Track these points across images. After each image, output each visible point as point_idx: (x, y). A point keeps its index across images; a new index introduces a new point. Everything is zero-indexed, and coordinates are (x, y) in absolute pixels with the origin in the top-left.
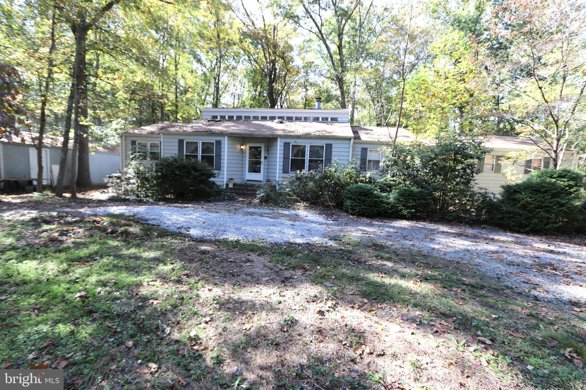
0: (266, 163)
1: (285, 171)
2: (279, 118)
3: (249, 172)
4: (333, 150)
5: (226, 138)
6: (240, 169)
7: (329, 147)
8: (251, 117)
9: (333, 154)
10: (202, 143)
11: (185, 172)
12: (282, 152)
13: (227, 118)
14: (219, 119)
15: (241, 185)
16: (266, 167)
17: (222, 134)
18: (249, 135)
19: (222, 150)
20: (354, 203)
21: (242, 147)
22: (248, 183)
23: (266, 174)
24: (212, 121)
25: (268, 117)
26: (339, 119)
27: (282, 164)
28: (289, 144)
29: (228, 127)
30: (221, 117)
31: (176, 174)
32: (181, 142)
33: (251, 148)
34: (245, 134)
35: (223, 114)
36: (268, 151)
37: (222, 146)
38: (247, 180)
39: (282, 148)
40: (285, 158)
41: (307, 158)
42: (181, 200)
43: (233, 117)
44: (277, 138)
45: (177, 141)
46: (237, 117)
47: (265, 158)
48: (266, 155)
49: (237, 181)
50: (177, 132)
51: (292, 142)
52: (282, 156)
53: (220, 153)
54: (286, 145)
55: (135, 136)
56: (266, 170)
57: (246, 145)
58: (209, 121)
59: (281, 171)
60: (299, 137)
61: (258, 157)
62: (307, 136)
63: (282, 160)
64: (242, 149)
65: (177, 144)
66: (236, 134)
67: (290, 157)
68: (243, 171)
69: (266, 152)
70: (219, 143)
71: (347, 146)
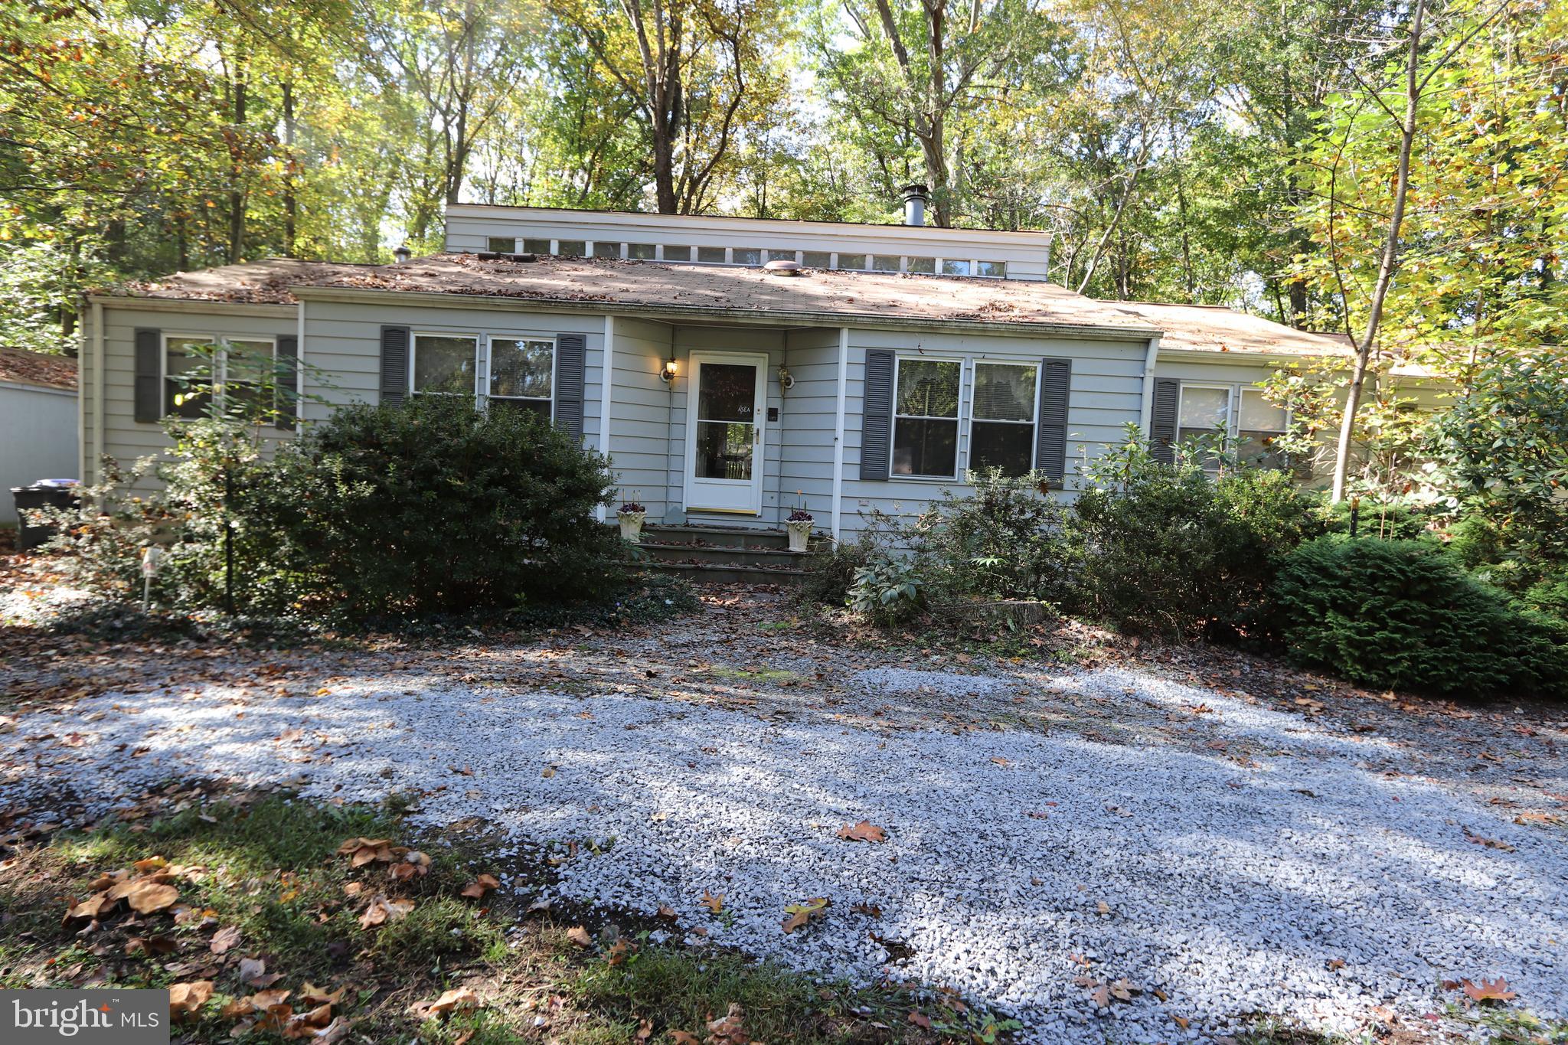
0: (775, 438)
1: (872, 471)
2: (775, 255)
3: (698, 475)
4: (1075, 383)
5: (609, 324)
6: (660, 463)
7: (1058, 372)
8: (660, 249)
9: (1074, 400)
10: (494, 342)
11: (493, 482)
12: (859, 390)
13: (554, 249)
14: (519, 250)
15: (671, 532)
16: (775, 453)
17: (589, 306)
18: (717, 313)
19: (590, 376)
20: (1371, 631)
21: (672, 367)
22: (695, 520)
23: (773, 485)
24: (497, 257)
25: (729, 252)
26: (1011, 269)
27: (857, 440)
28: (888, 355)
29: (593, 281)
30: (529, 244)
31: (448, 492)
32: (393, 339)
33: (708, 371)
34: (697, 310)
35: (539, 234)
36: (783, 383)
37: (590, 359)
38: (690, 511)
39: (860, 373)
40: (873, 415)
41: (966, 417)
43: (580, 246)
44: (837, 331)
45: (377, 334)
46: (598, 245)
47: (772, 414)
48: (776, 404)
49: (653, 514)
50: (376, 294)
51: (904, 348)
52: (858, 407)
53: (580, 390)
54: (878, 362)
55: (154, 310)
56: (774, 468)
57: (686, 358)
58: (483, 257)
59: (855, 473)
60: (931, 327)
61: (742, 409)
62: (965, 326)
63: (857, 424)
64: (668, 376)
65: (375, 348)
66: (655, 307)
67: (894, 414)
68: (670, 470)
69: (776, 391)
70: (573, 347)
71: (1133, 369)
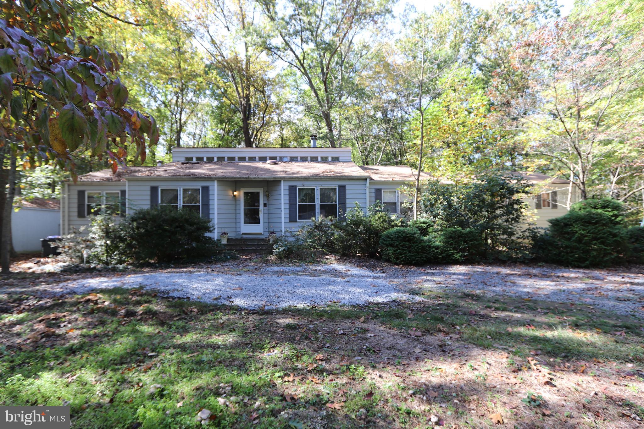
0: (266, 211)
1: (292, 219)
2: (271, 158)
3: (245, 222)
4: (347, 192)
5: (216, 183)
6: (234, 221)
7: (343, 189)
8: (237, 158)
9: (347, 196)
10: (184, 189)
11: (177, 227)
12: (287, 197)
13: (205, 160)
14: (194, 160)
15: (236, 240)
16: (266, 216)
17: (210, 178)
18: (246, 178)
19: (211, 197)
20: (397, 250)
21: (235, 193)
22: (244, 236)
23: (266, 225)
24: (187, 163)
25: (257, 158)
26: (340, 159)
27: (288, 211)
28: (295, 187)
29: (212, 170)
30: (198, 159)
31: (166, 230)
32: (154, 190)
33: (246, 194)
34: (240, 178)
35: (200, 155)
36: (267, 196)
37: (211, 193)
38: (243, 234)
39: (287, 192)
40: (292, 204)
41: (318, 203)
42: (173, 264)
43: (213, 158)
44: (280, 181)
45: (149, 188)
46: (218, 158)
47: (265, 205)
48: (266, 202)
49: (231, 235)
50: (148, 177)
51: (299, 185)
52: (287, 202)
53: (209, 202)
54: (292, 189)
55: (83, 185)
56: (266, 220)
57: (239, 190)
58: (183, 164)
59: (288, 220)
60: (306, 179)
61: (256, 204)
62: (316, 178)
63: (288, 206)
64: (234, 196)
65: (149, 193)
66: (229, 177)
67: (298, 203)
68: (237, 223)
69: (266, 198)
70: (206, 189)
71: (363, 187)
